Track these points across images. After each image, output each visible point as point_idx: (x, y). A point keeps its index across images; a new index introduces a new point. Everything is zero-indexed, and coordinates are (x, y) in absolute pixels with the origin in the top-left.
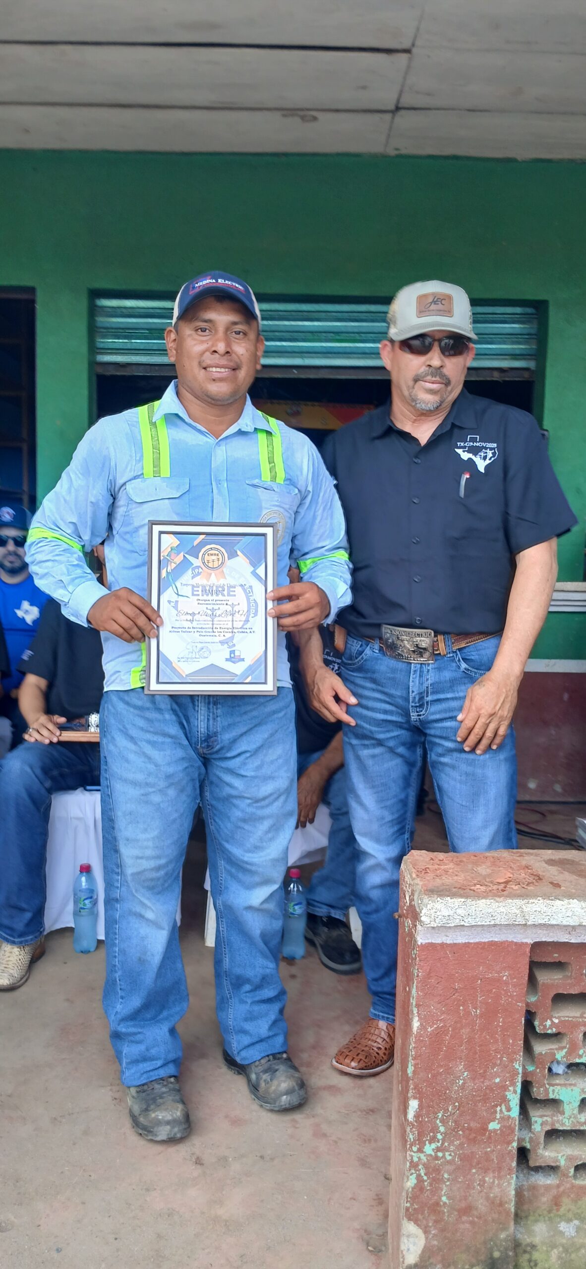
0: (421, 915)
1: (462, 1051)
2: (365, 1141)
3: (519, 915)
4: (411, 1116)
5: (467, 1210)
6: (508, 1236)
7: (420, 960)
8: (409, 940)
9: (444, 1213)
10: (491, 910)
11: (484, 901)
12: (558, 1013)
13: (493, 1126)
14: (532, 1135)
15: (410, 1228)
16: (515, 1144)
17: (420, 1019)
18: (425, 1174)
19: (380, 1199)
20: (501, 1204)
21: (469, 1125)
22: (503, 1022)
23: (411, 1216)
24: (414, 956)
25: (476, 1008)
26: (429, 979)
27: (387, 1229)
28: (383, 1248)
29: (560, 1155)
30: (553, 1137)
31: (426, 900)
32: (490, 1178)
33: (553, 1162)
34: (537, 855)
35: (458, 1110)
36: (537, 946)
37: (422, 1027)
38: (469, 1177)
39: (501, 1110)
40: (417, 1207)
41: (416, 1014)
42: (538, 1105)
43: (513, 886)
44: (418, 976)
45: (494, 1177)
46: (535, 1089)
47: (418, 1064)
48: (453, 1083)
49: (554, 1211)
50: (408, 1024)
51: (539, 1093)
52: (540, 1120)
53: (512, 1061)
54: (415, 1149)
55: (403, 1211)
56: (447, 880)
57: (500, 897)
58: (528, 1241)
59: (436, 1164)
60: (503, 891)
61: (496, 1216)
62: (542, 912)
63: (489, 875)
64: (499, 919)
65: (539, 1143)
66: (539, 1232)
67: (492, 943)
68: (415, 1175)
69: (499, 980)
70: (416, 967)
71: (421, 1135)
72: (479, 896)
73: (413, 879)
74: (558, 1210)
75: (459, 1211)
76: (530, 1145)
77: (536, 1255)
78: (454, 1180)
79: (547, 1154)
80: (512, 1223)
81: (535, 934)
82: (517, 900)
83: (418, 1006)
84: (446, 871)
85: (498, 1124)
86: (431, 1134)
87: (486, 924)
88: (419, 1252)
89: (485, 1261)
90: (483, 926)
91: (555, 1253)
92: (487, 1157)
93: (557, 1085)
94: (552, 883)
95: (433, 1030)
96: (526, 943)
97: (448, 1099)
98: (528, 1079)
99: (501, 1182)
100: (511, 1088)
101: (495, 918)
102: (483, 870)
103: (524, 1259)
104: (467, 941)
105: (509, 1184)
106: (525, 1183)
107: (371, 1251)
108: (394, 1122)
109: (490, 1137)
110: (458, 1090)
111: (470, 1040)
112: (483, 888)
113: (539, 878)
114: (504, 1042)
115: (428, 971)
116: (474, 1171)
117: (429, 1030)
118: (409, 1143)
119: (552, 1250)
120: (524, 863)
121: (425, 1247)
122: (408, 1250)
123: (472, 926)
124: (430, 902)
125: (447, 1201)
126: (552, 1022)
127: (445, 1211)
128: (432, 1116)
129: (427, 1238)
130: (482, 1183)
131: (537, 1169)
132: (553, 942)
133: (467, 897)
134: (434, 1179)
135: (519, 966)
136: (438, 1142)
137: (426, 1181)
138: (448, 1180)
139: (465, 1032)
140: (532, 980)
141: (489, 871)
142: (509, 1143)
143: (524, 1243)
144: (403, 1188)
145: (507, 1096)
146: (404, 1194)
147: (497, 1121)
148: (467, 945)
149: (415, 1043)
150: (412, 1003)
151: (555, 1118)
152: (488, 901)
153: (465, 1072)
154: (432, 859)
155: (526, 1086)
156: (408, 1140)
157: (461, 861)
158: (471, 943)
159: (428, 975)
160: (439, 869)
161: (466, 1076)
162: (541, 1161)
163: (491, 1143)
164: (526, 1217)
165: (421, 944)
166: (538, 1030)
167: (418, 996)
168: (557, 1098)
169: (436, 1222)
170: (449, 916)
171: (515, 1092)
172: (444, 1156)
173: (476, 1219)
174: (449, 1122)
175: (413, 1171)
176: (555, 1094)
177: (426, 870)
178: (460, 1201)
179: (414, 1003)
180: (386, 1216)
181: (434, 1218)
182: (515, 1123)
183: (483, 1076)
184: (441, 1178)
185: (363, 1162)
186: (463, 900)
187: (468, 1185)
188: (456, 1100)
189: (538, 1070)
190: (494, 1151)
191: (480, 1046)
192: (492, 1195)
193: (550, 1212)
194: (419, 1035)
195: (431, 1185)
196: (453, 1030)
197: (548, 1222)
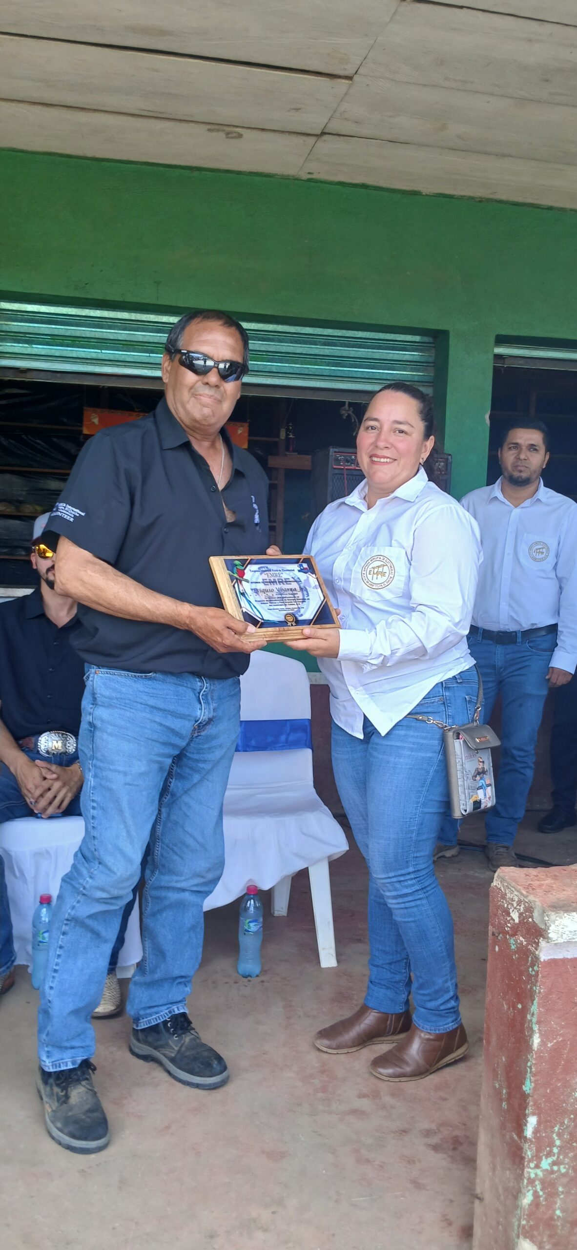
4: (529, 1132)
7: (543, 977)
8: (517, 957)
9: (557, 1226)
15: (526, 1245)
17: (541, 1035)
18: (542, 1190)
23: (529, 1235)
24: (537, 972)
26: (550, 995)
31: (553, 916)
35: (573, 1121)
37: (543, 1043)
40: (532, 1223)
41: (537, 1031)
44: (540, 992)
47: (538, 1080)
48: (570, 1097)
50: (525, 1041)
54: (532, 1165)
55: (514, 1230)
59: (552, 1179)
68: (531, 1192)
70: (538, 984)
71: (539, 1150)
75: (572, 1223)
78: (567, 1193)
83: (539, 1022)
84: (550, 887)
86: (548, 1149)
95: (552, 1045)
110: (574, 1103)
115: (550, 987)
117: (549, 1045)
118: (526, 1160)
125: (561, 1215)
127: (559, 1224)
128: (548, 1130)
134: (549, 1194)
136: (554, 1156)
137: (542, 1196)
144: (516, 1206)
146: (519, 1212)
149: (536, 1059)
150: (531, 1020)
156: (526, 1157)
159: (550, 992)
160: (542, 885)
165: (544, 961)
167: (540, 1012)
169: (551, 1236)
170: (575, 931)
172: (559, 1169)
174: (564, 1135)
175: (530, 1188)
177: (531, 887)
178: (573, 1213)
179: (534, 1020)
181: (548, 1233)
184: (556, 1191)
188: (572, 1112)
194: (539, 1051)
195: (546, 1199)
196: (571, 1044)
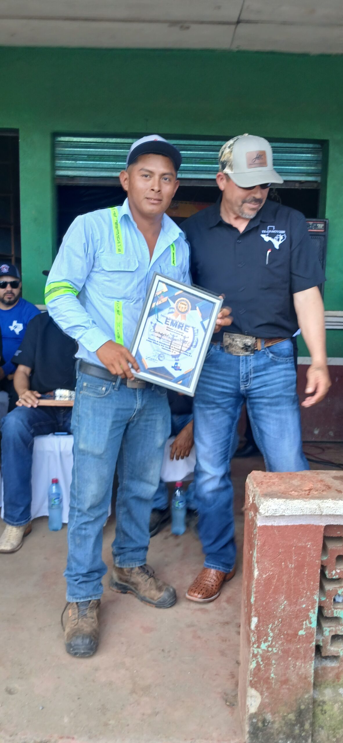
0: (260, 509)
1: (284, 588)
2: (223, 641)
3: (317, 509)
4: (253, 626)
5: (286, 682)
6: (309, 696)
7: (259, 536)
8: (251, 524)
9: (272, 683)
10: (301, 506)
11: (297, 501)
12: (340, 566)
13: (301, 633)
14: (324, 638)
15: (252, 692)
16: (314, 643)
17: (259, 570)
18: (262, 661)
19: (232, 675)
20: (306, 678)
21: (287, 632)
22: (307, 571)
23: (253, 685)
24: (255, 533)
25: (292, 564)
26: (264, 546)
27: (237, 692)
28: (235, 704)
29: (340, 650)
30: (336, 639)
31: (262, 499)
32: (299, 663)
33: (336, 653)
34: (327, 474)
35: (281, 623)
36: (327, 527)
37: (260, 575)
38: (287, 662)
39: (306, 623)
40: (256, 680)
41: (256, 567)
42: (327, 620)
43: (314, 492)
44: (257, 545)
45: (302, 663)
46: (326, 611)
47: (257, 596)
48: (278, 608)
49: (336, 682)
50: (251, 573)
51: (328, 613)
52: (328, 629)
53: (313, 594)
54: (255, 646)
55: (248, 683)
56: (275, 488)
57: (306, 498)
58: (321, 699)
59: (268, 655)
60: (308, 495)
61: (302, 685)
62: (331, 507)
63: (299, 486)
64: (305, 511)
65: (327, 643)
66: (327, 694)
67: (301, 526)
68: (255, 662)
69: (305, 547)
70: (257, 540)
71: (259, 638)
72: (293, 498)
73: (255, 488)
74: (338, 681)
75: (281, 682)
76: (323, 644)
77: (326, 707)
78: (278, 664)
79: (333, 649)
80: (312, 689)
81: (327, 520)
82: (316, 501)
83: (257, 562)
84: (274, 483)
85: (304, 631)
86: (265, 637)
87: (298, 514)
88: (258, 706)
89: (296, 711)
90: (296, 515)
91: (336, 706)
92: (298, 650)
93: (339, 608)
94: (337, 490)
95: (266, 576)
96: (321, 526)
97: (275, 617)
98: (322, 605)
99: (306, 665)
100: (312, 611)
101: (303, 511)
102: (296, 482)
103: (318, 710)
104: (286, 524)
105: (311, 666)
106: (319, 666)
107: (228, 705)
108: (242, 630)
109: (299, 639)
110: (281, 612)
111: (288, 582)
112: (296, 493)
113: (329, 487)
114: (308, 584)
115: (263, 541)
116: (290, 659)
117: (264, 577)
118: (252, 643)
119: (335, 704)
120: (320, 478)
121: (261, 703)
122: (251, 704)
123: (289, 516)
124: (265, 501)
125: (274, 677)
126: (336, 572)
127: (273, 682)
128: (265, 627)
129: (262, 698)
130: (295, 666)
131: (326, 658)
132: (337, 525)
133: (287, 498)
134: (266, 664)
135: (317, 538)
136: (269, 641)
137: (262, 665)
138: (275, 664)
139: (285, 578)
140: (325, 547)
141: (299, 483)
142: (311, 642)
143: (319, 700)
144: (248, 669)
145: (309, 615)
146: (249, 672)
147: (303, 630)
148: (287, 527)
149: (256, 584)
150: (254, 561)
151: (337, 628)
152: (299, 500)
153: (284, 601)
154: (265, 476)
155: (321, 609)
156: (252, 641)
157: (282, 477)
158: (289, 526)
159: (264, 545)
160: (270, 482)
161: (286, 603)
162: (329, 653)
163: (300, 642)
164: (320, 685)
165: (260, 526)
166: (328, 576)
167: (258, 557)
168: (338, 616)
169: (268, 688)
170: (276, 509)
171: (314, 613)
172: (272, 650)
173: (291, 687)
174: (275, 630)
175: (254, 659)
176: (338, 614)
177: (262, 483)
178: (282, 676)
179: (255, 561)
180: (237, 685)
181: (266, 686)
182: (314, 631)
183: (296, 603)
184: (270, 663)
185: (223, 653)
186: (284, 500)
187: (286, 667)
188: (280, 616)
189: (328, 600)
190: (301, 647)
191: (294, 586)
192: (300, 673)
193: (334, 682)
194: (258, 580)
195: (265, 667)
196: (278, 577)
197: (333, 688)
